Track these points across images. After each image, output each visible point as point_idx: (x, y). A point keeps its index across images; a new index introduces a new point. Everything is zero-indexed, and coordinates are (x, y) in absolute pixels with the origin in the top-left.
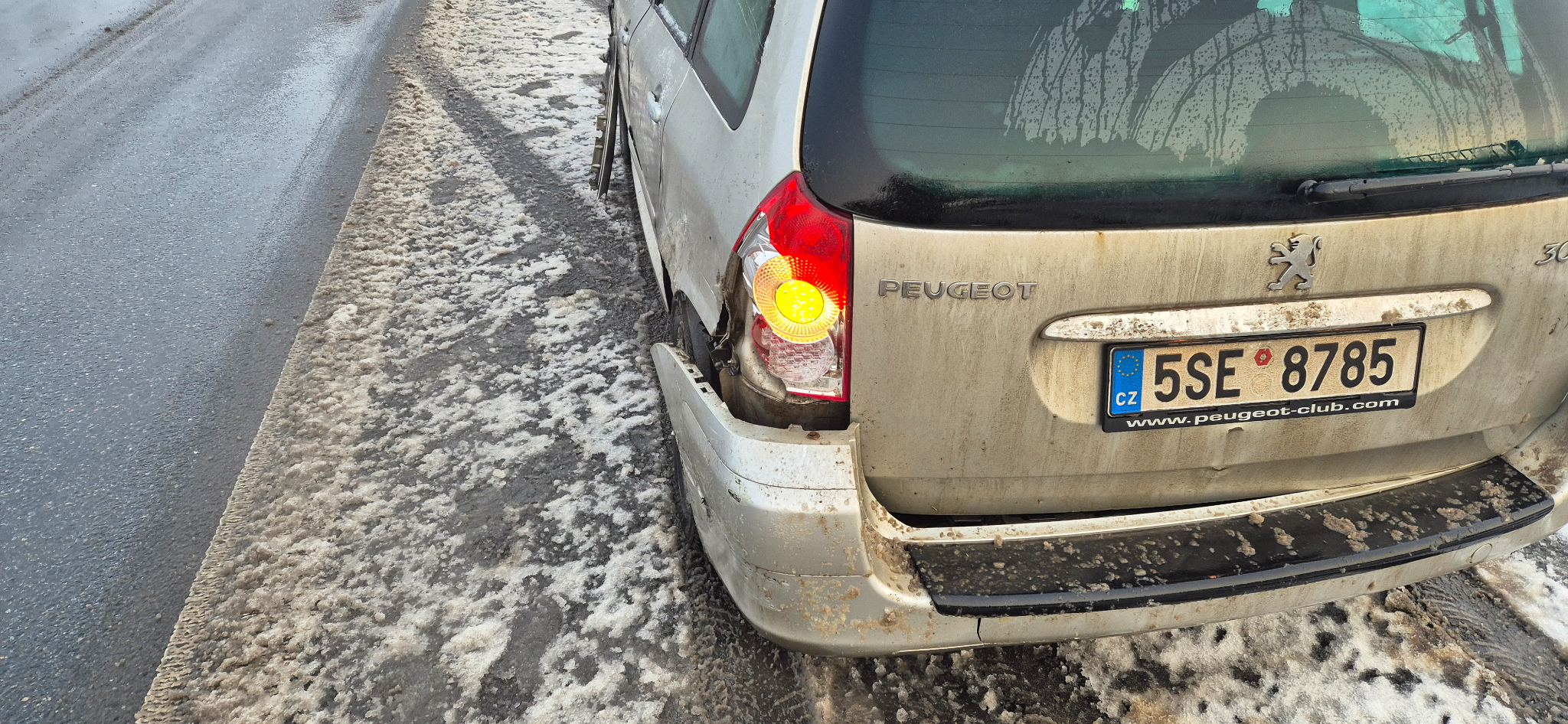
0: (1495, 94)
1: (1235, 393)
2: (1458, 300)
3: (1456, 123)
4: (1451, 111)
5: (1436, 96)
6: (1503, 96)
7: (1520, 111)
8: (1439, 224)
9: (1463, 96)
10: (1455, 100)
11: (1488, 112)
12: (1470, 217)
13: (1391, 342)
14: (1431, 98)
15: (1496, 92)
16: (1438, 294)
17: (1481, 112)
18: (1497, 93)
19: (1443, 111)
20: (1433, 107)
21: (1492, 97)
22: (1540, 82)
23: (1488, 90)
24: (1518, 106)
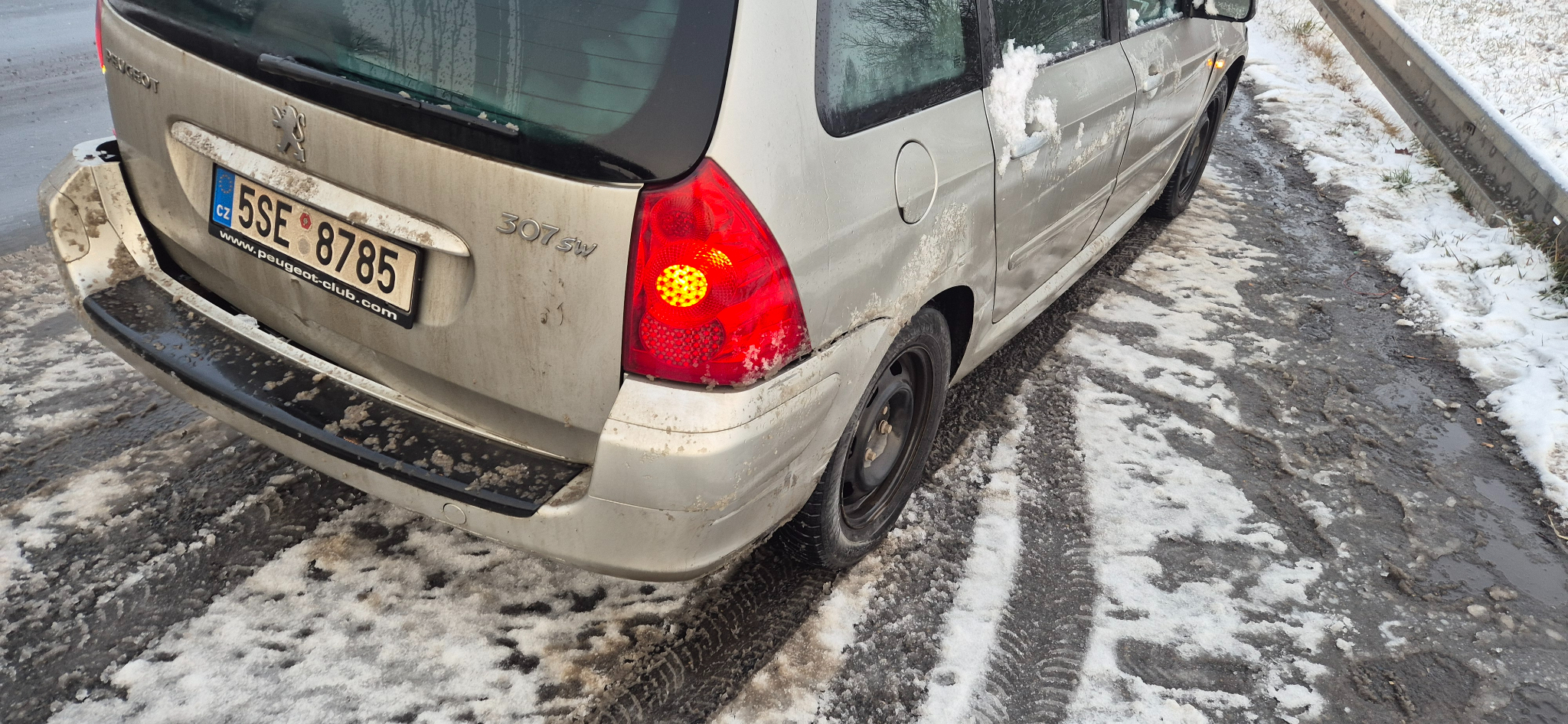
0: (453, 33)
1: (286, 244)
2: (423, 232)
3: (407, 46)
4: (407, 35)
5: (398, 15)
6: (461, 37)
7: (474, 57)
8: (395, 142)
9: (422, 24)
10: (414, 25)
11: (441, 47)
12: (424, 148)
13: (394, 255)
14: (394, 16)
15: (456, 30)
16: (408, 217)
17: (435, 45)
18: (455, 32)
19: (400, 32)
20: (393, 25)
21: (450, 34)
22: (507, 37)
23: (448, 26)
24: (473, 52)
